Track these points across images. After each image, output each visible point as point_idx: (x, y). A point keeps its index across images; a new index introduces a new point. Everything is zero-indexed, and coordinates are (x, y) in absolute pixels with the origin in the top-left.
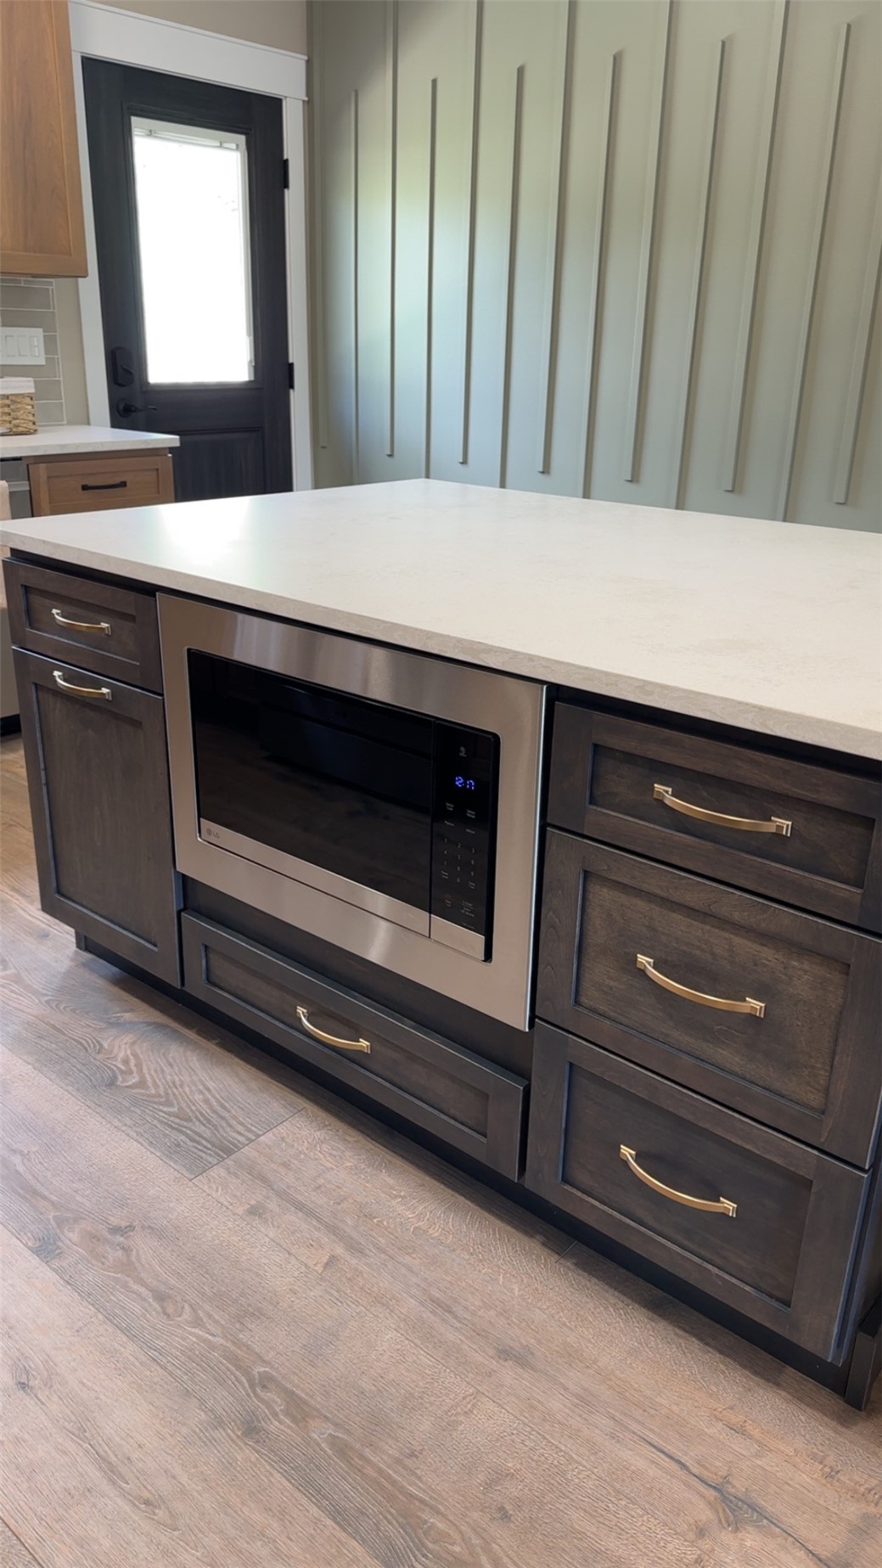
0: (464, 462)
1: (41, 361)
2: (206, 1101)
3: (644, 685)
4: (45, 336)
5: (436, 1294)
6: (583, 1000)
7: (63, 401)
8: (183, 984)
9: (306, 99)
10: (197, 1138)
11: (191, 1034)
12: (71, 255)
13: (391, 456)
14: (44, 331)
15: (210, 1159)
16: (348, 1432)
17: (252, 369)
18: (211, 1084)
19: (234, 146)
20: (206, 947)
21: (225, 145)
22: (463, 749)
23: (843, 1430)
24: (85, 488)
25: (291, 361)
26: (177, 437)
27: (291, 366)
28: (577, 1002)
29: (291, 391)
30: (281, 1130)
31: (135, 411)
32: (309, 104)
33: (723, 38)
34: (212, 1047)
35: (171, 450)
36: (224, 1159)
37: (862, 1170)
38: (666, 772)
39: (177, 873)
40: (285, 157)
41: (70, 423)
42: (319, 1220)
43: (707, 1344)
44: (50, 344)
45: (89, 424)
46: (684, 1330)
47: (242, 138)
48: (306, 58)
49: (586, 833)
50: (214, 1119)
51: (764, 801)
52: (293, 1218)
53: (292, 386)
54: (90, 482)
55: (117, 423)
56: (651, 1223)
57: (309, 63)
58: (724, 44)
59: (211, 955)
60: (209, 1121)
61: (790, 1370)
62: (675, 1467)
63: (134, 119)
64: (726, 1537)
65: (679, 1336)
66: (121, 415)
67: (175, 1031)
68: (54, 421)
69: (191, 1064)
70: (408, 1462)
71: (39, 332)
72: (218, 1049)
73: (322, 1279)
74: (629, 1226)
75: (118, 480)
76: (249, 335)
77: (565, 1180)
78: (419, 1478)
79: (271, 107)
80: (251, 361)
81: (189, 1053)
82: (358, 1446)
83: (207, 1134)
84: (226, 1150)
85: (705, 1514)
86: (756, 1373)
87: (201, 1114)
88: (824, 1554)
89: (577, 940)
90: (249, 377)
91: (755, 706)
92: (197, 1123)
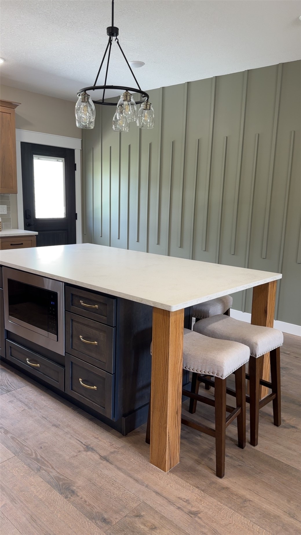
0: (119, 239)
1: (6, 213)
2: (7, 383)
3: (76, 281)
4: (7, 207)
5: (44, 416)
6: (73, 347)
7: (11, 223)
8: (6, 357)
9: (81, 149)
10: (3, 389)
11: (9, 371)
12: (13, 189)
13: (101, 237)
14: (7, 206)
15: (4, 392)
16: (15, 436)
17: (65, 215)
18: (9, 380)
19: (61, 161)
20: (11, 347)
21: (59, 160)
22: (52, 296)
23: (118, 439)
24: (11, 245)
25: (76, 213)
26: (37, 232)
27: (76, 214)
28: (72, 348)
29: (76, 220)
30: (23, 388)
31: (31, 225)
32: (82, 150)
33: (173, 141)
34: (13, 373)
35: (36, 235)
36: (7, 393)
37: (111, 374)
38: (81, 298)
39: (5, 329)
40: (75, 163)
41: (13, 228)
42: (24, 403)
43: (98, 425)
44: (8, 209)
45: (18, 229)
46: (95, 423)
47: (63, 159)
48: (81, 140)
49: (71, 311)
50: (8, 386)
51: (95, 302)
52: (19, 403)
53: (76, 219)
54: (13, 243)
55: (25, 229)
56: (85, 395)
57: (82, 141)
58: (173, 142)
59: (12, 349)
60: (7, 386)
61: (114, 430)
62: (80, 443)
63: (34, 155)
64: (85, 453)
65: (93, 424)
66: (27, 226)
67: (5, 370)
68: (8, 228)
69: (7, 376)
70: (26, 440)
71: (6, 206)
72: (14, 374)
73: (20, 413)
74: (81, 397)
75: (21, 243)
76: (64, 206)
77: (72, 389)
78: (27, 442)
79: (72, 151)
80: (65, 213)
81: (7, 374)
82: (16, 438)
83: (5, 388)
84: (8, 391)
85: (82, 449)
86: (106, 430)
87: (5, 385)
88: (102, 455)
89: (71, 334)
90: (64, 216)
91: (90, 285)
92: (4, 386)
